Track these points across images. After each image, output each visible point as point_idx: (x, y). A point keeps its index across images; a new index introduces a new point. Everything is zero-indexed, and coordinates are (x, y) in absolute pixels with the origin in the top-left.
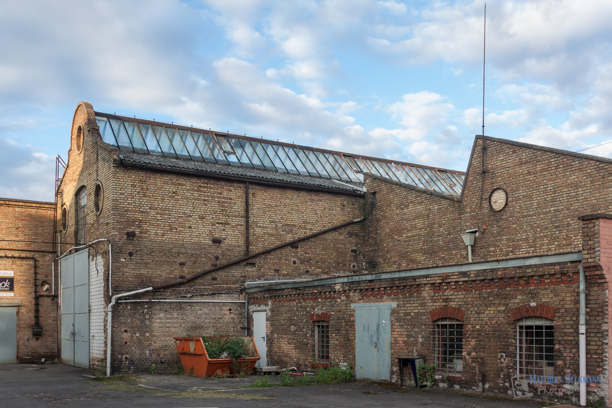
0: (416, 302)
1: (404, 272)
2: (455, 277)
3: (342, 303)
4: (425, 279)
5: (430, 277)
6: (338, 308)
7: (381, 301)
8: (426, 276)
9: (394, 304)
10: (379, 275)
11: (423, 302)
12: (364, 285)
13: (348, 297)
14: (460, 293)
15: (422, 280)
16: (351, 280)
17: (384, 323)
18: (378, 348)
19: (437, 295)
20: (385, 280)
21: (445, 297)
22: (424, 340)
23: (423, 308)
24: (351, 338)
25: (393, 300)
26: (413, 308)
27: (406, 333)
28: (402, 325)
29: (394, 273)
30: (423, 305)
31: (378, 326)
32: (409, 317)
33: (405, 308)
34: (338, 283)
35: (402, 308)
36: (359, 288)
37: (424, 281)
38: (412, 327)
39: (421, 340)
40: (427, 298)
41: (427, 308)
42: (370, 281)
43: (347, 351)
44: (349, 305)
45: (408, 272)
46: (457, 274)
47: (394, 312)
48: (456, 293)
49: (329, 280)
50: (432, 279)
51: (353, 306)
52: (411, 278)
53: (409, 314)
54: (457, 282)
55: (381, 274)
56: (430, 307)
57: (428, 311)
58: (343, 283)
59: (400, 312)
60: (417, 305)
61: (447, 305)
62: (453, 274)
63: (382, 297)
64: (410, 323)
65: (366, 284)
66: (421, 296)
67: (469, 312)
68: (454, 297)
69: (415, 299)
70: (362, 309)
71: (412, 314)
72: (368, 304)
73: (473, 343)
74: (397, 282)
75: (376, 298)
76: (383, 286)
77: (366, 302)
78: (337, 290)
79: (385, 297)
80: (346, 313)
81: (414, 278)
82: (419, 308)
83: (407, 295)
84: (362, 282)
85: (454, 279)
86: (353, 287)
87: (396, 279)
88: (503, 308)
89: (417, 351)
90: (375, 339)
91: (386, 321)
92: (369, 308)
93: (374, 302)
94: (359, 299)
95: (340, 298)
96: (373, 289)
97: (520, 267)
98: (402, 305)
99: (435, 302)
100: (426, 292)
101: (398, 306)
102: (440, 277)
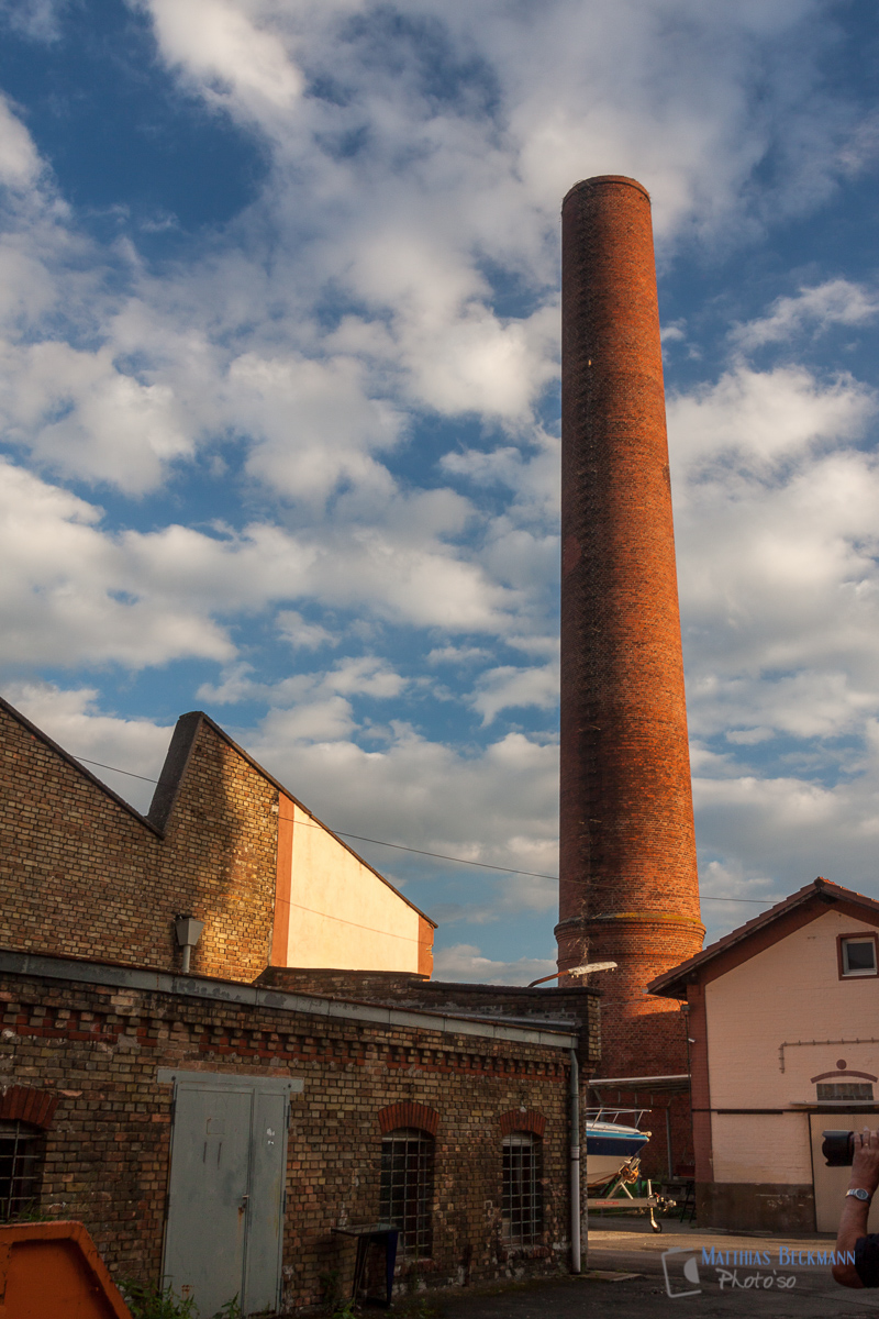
0: (349, 1084)
1: (343, 1005)
2: (435, 1040)
3: (118, 1059)
4: (382, 1034)
5: (393, 1032)
6: (100, 1076)
7: (264, 1073)
8: (386, 1027)
9: (298, 1085)
10: (278, 996)
11: (365, 1085)
12: (224, 1014)
13: (148, 1041)
14: (432, 1075)
15: (375, 1033)
16: (186, 991)
17: (271, 1138)
18: (249, 1215)
19: (393, 1072)
20: (291, 1014)
21: (408, 1081)
22: (363, 1181)
23: (364, 1101)
24: (145, 1186)
25: (294, 1072)
26: (342, 1099)
27: (323, 1165)
28: (315, 1144)
29: (318, 1002)
30: (364, 1093)
31: (252, 1145)
32: (332, 1123)
33: (326, 1099)
34: (128, 989)
35: (318, 1098)
36: (208, 1021)
37: (381, 1037)
38: (340, 1148)
39: (355, 1181)
40: (375, 1079)
41: (372, 1101)
42: (248, 1008)
43: (124, 1235)
44: (147, 1070)
45: (350, 1007)
46: (439, 1034)
47: (296, 1106)
48: (426, 1075)
49: (97, 969)
50: (396, 1035)
51: (164, 1075)
52: (353, 1023)
53: (330, 1114)
54: (434, 1052)
55: (285, 996)
56: (379, 1102)
57: (375, 1109)
58: (150, 992)
59: (313, 1106)
60: (352, 1092)
61: (409, 1099)
62: (432, 1032)
63: (265, 1060)
64: (335, 1138)
65: (233, 1015)
66: (363, 1070)
67: (445, 1118)
68: (423, 1082)
69: (350, 1077)
70: (201, 1088)
71: (341, 1115)
72: (220, 1076)
73: (450, 1183)
74: (320, 1027)
75: (248, 1060)
76: (282, 1030)
77: (212, 1068)
78: (119, 1011)
79: (275, 1061)
80: (135, 1097)
81: (360, 1026)
82: (357, 1100)
83: (332, 1064)
84: (218, 1005)
85: (434, 1044)
86: (182, 1014)
87: (318, 1018)
88: (491, 1114)
89: (347, 1210)
90: (239, 1187)
91: (274, 1134)
92: (227, 1089)
93: (240, 1071)
94: (193, 1057)
95: (111, 1042)
96: (248, 1033)
97: (518, 1044)
98: (318, 1090)
99: (388, 1090)
100: (373, 1064)
101: (308, 1090)
102: (412, 1034)
